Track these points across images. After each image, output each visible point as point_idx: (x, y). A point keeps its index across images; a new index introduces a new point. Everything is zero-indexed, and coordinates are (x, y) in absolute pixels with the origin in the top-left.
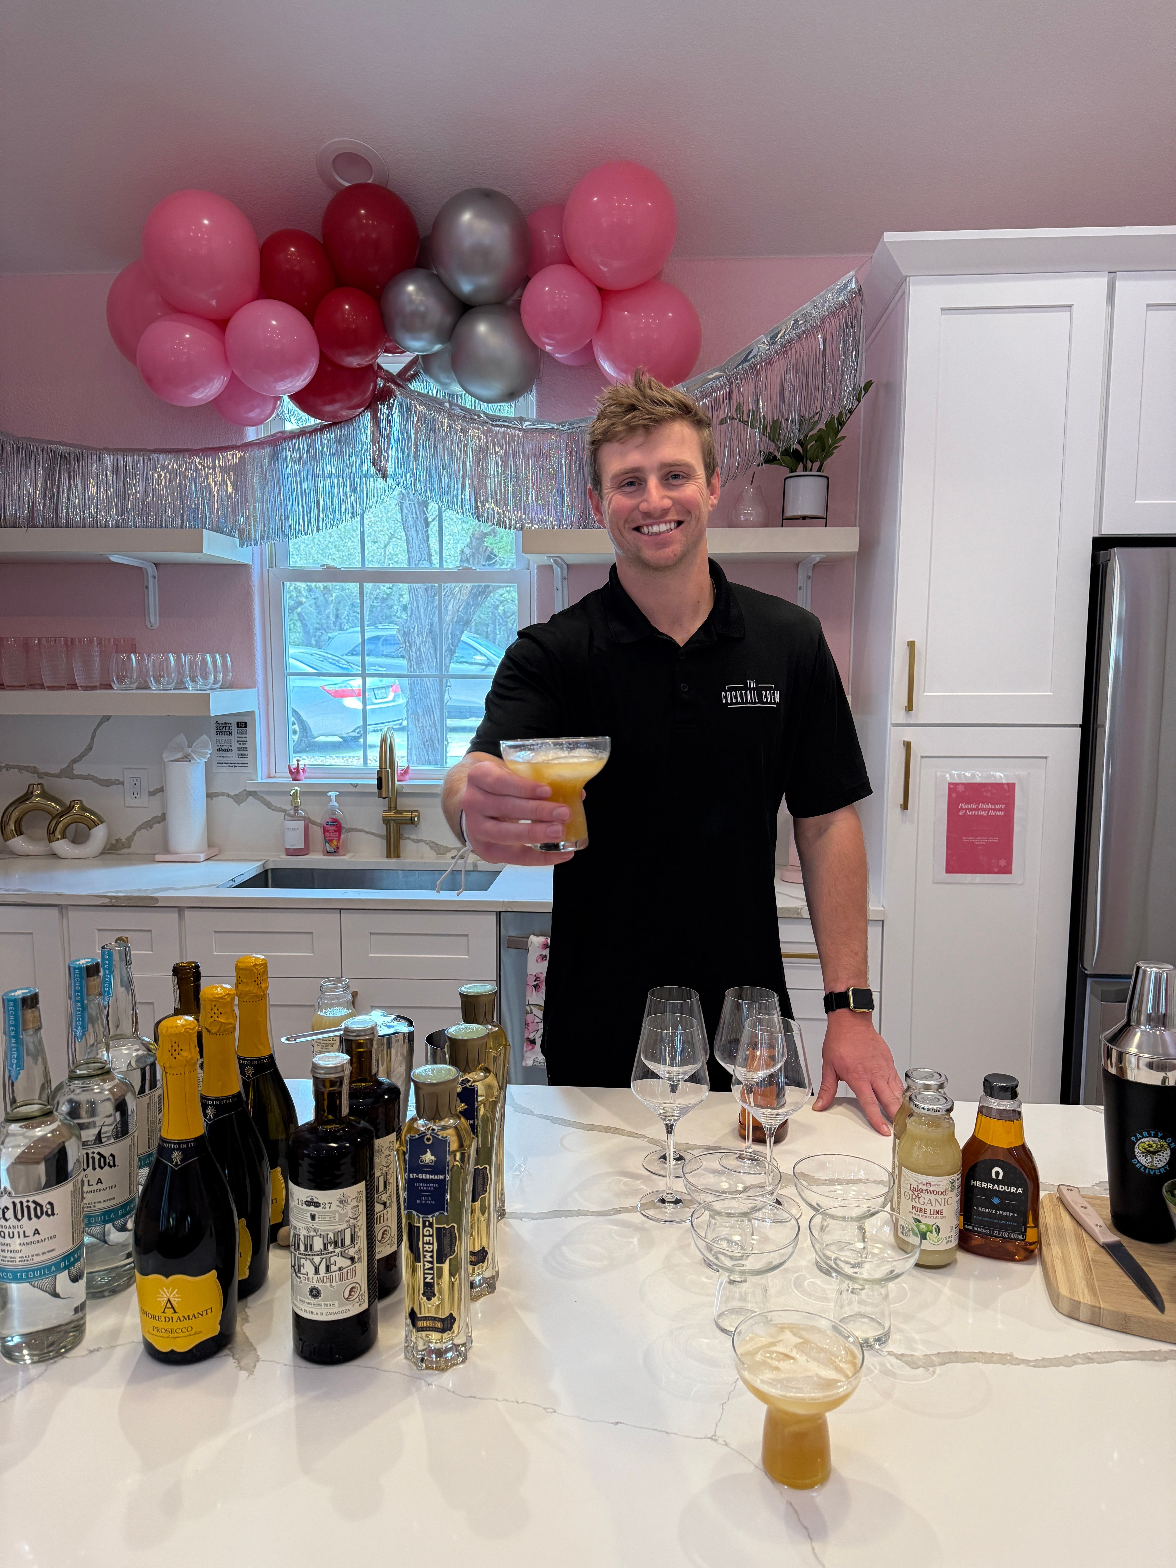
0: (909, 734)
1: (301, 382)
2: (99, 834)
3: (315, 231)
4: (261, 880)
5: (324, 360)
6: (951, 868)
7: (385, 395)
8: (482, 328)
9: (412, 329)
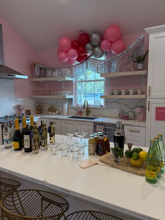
0: (149, 100)
1: (76, 58)
2: (57, 112)
3: (78, 40)
4: (72, 117)
5: (79, 55)
6: (156, 120)
7: (88, 59)
8: (97, 49)
9: (89, 50)
